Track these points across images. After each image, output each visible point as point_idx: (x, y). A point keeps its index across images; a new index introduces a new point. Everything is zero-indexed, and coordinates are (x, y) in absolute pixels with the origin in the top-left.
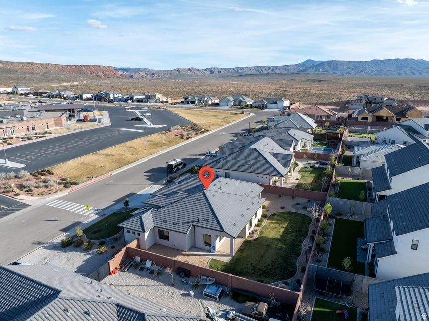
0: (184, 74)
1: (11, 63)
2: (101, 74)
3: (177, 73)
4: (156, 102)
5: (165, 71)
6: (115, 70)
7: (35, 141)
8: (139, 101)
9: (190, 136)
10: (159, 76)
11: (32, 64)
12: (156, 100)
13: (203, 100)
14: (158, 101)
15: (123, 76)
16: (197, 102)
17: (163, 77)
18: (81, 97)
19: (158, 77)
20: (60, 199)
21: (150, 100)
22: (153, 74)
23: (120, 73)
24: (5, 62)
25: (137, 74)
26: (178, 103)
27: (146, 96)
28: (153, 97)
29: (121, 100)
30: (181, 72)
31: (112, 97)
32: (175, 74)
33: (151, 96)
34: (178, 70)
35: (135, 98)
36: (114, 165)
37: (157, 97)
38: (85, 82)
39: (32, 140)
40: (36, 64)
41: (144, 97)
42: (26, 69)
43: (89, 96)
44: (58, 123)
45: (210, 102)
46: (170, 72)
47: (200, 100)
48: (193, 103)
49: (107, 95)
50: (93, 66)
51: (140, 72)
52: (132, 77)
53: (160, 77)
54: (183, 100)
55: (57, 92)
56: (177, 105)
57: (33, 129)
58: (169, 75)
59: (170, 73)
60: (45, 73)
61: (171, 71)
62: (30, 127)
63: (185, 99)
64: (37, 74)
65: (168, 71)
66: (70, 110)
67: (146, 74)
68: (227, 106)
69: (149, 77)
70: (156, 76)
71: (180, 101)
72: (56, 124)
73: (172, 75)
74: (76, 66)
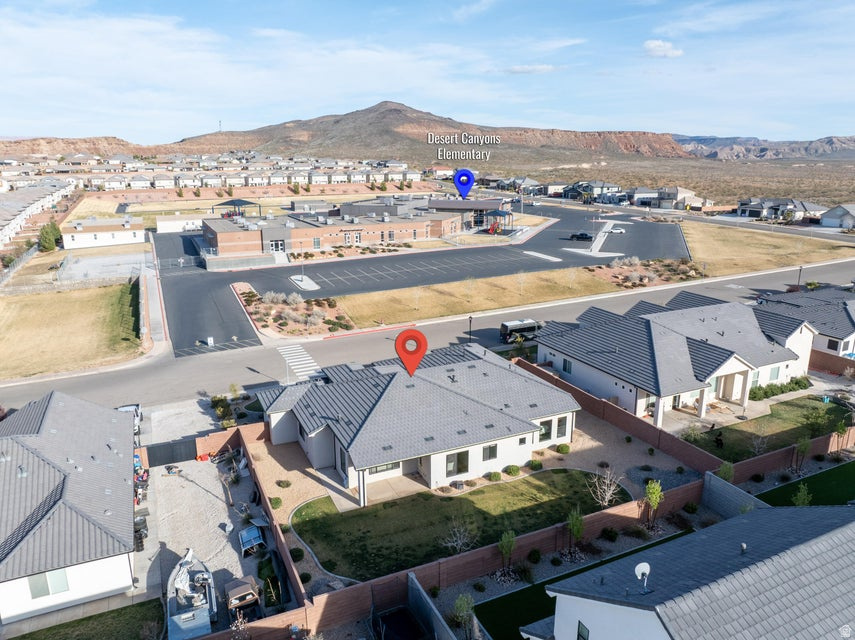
0: (844, 149)
1: (495, 130)
2: (644, 149)
3: (827, 148)
4: (676, 207)
5: (796, 143)
6: (679, 141)
7: (379, 254)
8: (645, 203)
9: (646, 281)
10: (777, 154)
11: (526, 130)
12: (677, 203)
13: (781, 208)
14: (681, 205)
15: (693, 155)
16: (765, 213)
17: (787, 156)
18: (543, 191)
19: (775, 157)
20: (302, 345)
21: (664, 203)
22: (763, 150)
23: (690, 147)
24: (486, 127)
25: (727, 150)
26: (720, 213)
27: (660, 194)
28: (671, 196)
29: (611, 200)
30: (838, 145)
31: (597, 192)
32: (820, 151)
33: (669, 195)
34: (830, 141)
35: (637, 197)
36: (437, 310)
37: (680, 197)
38: (603, 164)
39: (374, 253)
40: (533, 130)
41: (656, 195)
42: (515, 140)
43: (560, 189)
44: (437, 231)
45: (799, 215)
46: (808, 147)
47: (775, 209)
48: (755, 214)
49: (589, 188)
50: (633, 133)
51: (735, 146)
52: (713, 156)
53: (781, 156)
54: (736, 207)
55: (512, 180)
56: (718, 218)
57: (391, 236)
58: (803, 152)
59: (806, 149)
60: (542, 146)
61: (811, 142)
62: (386, 233)
63: (742, 205)
64: (528, 148)
65: (801, 142)
66: (476, 211)
67: (748, 150)
68: (841, 226)
69: (752, 156)
70: (769, 154)
71: (729, 208)
72: (433, 233)
73: (813, 151)
74: (600, 134)
